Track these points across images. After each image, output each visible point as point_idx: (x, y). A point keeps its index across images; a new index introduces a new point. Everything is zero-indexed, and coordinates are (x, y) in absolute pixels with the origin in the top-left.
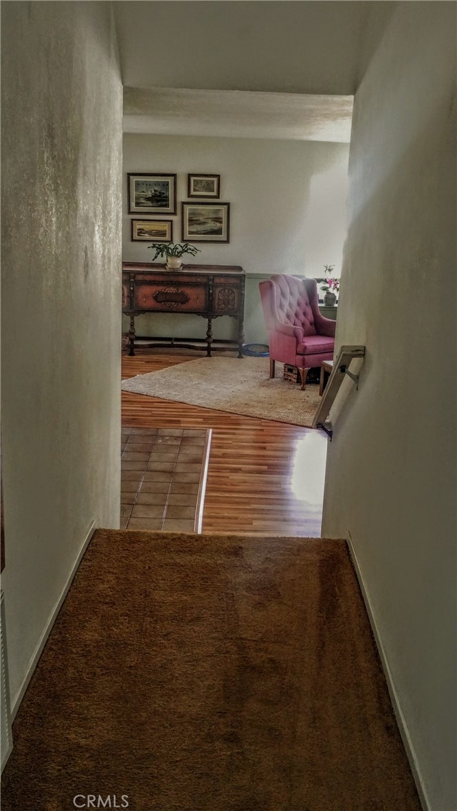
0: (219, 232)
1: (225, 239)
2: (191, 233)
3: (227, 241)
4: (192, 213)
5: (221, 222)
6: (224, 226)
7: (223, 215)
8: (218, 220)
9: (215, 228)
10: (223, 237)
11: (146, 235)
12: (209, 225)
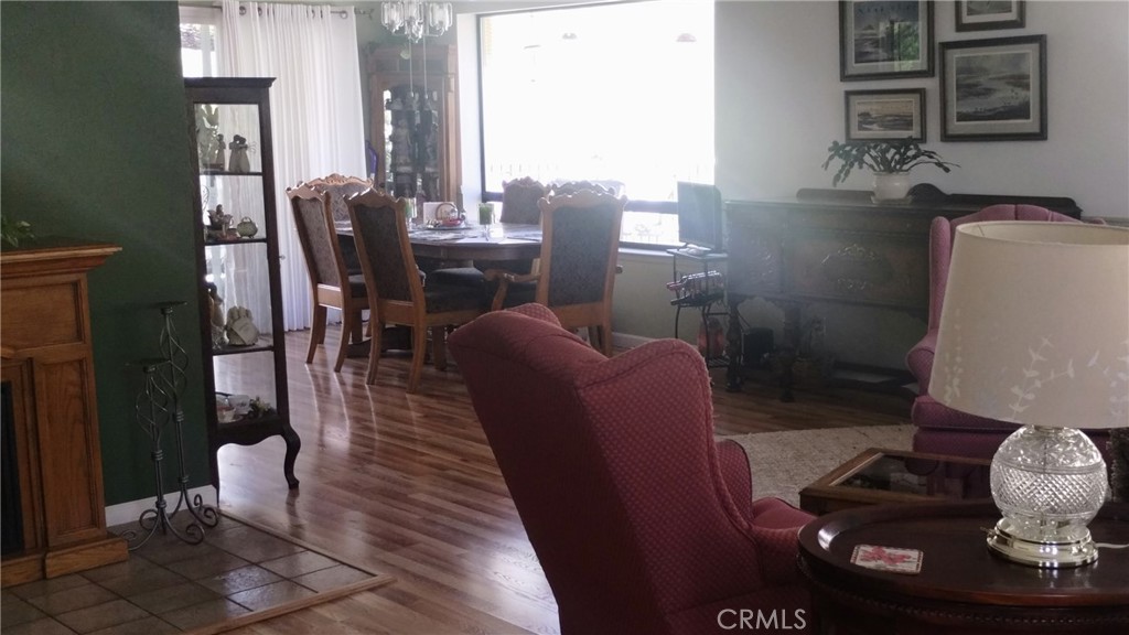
0: (1021, 111)
1: (1036, 129)
2: (962, 117)
3: (1041, 135)
4: (966, 69)
5: (1027, 87)
6: (1033, 95)
7: (1031, 67)
8: (1020, 81)
9: (1015, 103)
10: (1030, 124)
11: (875, 126)
12: (1000, 95)
